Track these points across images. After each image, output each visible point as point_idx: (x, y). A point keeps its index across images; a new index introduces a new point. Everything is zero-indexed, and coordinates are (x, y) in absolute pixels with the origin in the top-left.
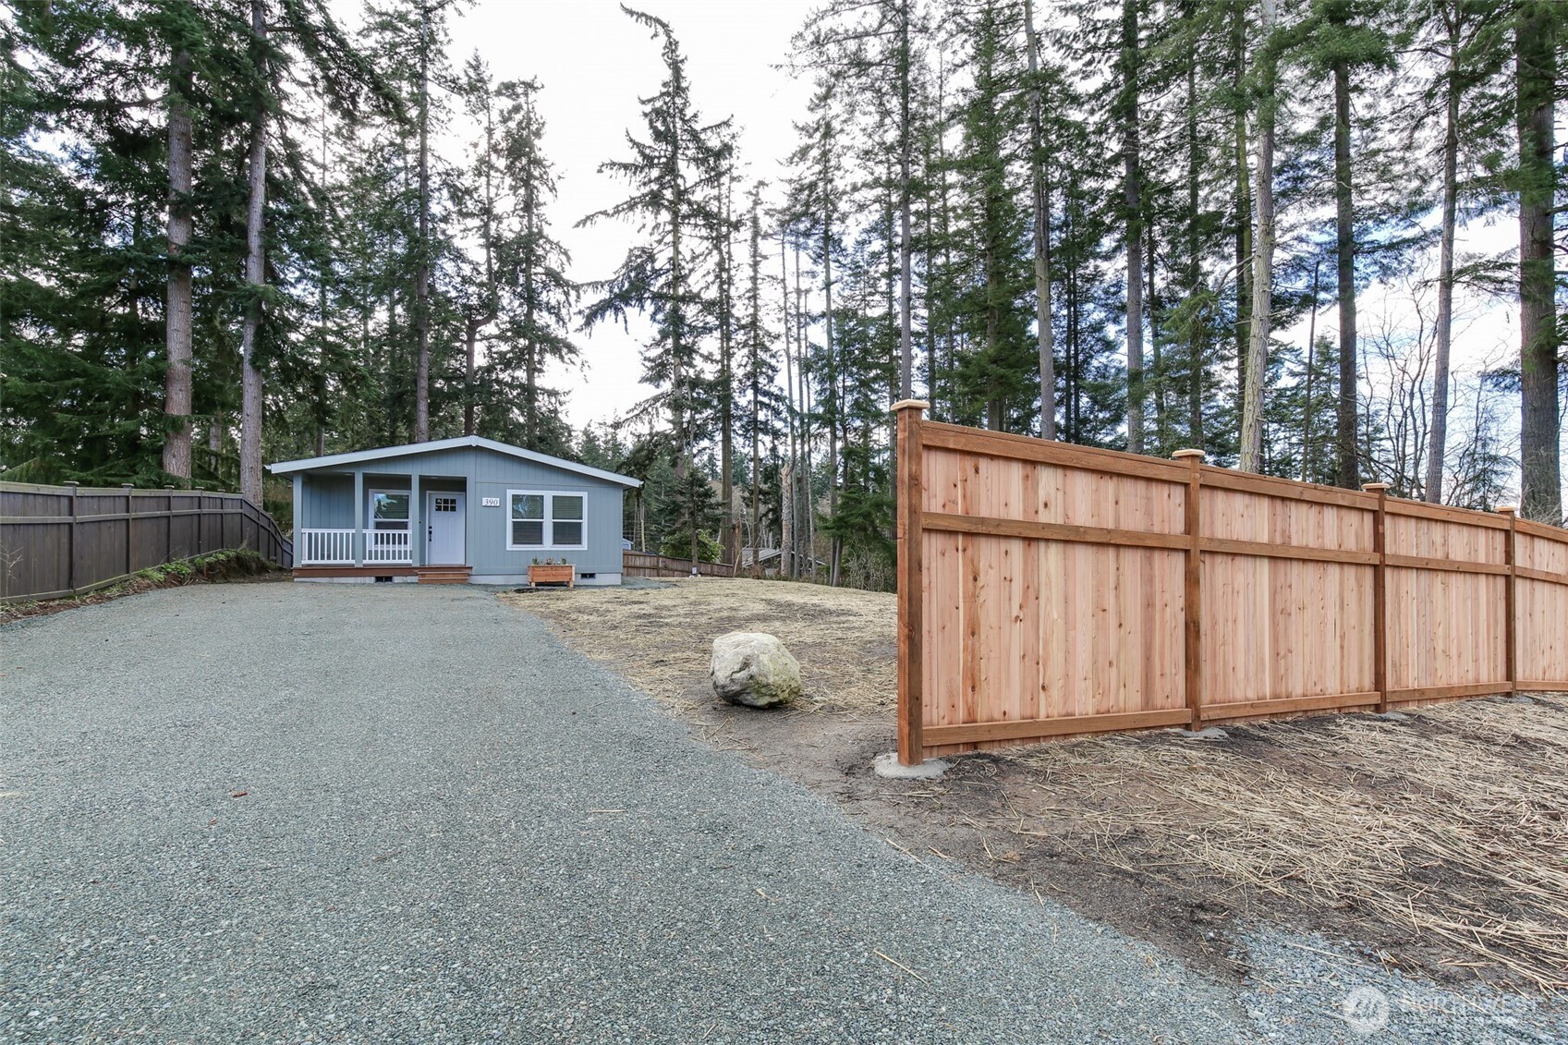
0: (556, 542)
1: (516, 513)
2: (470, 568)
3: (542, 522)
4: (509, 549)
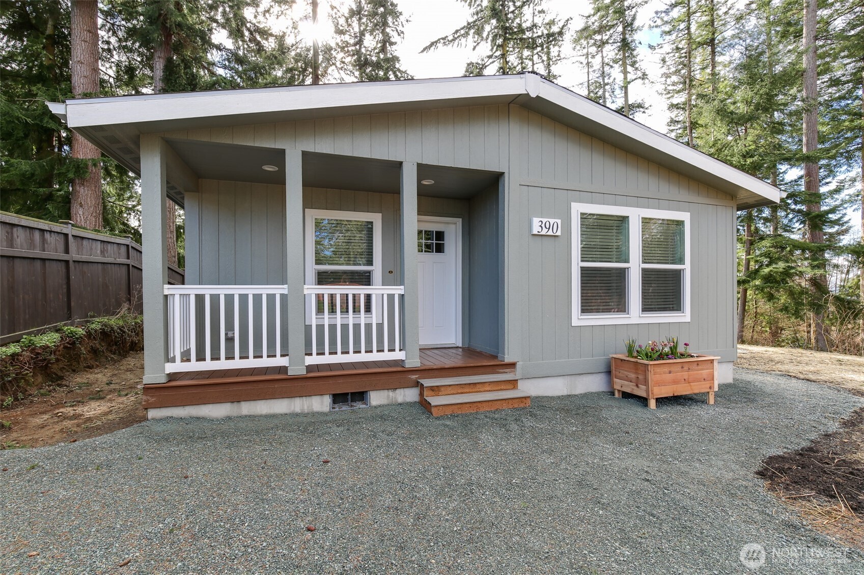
0: (647, 307)
1: (587, 252)
2: (513, 365)
3: (627, 270)
4: (575, 322)
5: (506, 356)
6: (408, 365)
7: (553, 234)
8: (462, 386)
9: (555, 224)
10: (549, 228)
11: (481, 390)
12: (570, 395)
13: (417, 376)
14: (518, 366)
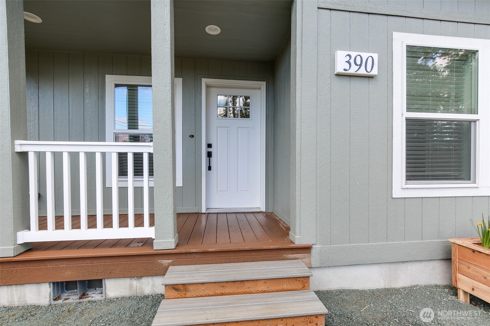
2: (307, 249)
3: (472, 124)
4: (397, 192)
5: (297, 237)
6: (158, 246)
7: (365, 73)
8: (222, 284)
9: (370, 60)
10: (360, 65)
11: (252, 290)
12: (388, 290)
13: (170, 261)
14: (314, 251)
